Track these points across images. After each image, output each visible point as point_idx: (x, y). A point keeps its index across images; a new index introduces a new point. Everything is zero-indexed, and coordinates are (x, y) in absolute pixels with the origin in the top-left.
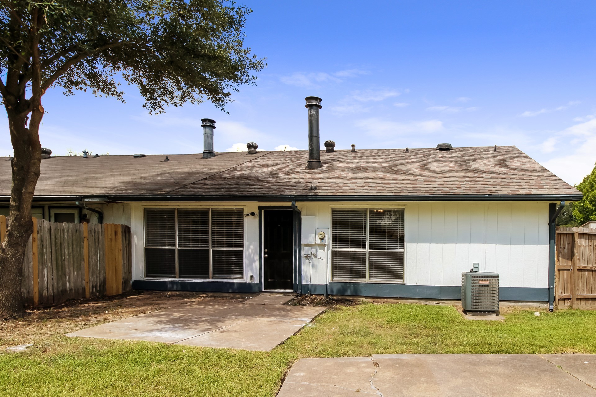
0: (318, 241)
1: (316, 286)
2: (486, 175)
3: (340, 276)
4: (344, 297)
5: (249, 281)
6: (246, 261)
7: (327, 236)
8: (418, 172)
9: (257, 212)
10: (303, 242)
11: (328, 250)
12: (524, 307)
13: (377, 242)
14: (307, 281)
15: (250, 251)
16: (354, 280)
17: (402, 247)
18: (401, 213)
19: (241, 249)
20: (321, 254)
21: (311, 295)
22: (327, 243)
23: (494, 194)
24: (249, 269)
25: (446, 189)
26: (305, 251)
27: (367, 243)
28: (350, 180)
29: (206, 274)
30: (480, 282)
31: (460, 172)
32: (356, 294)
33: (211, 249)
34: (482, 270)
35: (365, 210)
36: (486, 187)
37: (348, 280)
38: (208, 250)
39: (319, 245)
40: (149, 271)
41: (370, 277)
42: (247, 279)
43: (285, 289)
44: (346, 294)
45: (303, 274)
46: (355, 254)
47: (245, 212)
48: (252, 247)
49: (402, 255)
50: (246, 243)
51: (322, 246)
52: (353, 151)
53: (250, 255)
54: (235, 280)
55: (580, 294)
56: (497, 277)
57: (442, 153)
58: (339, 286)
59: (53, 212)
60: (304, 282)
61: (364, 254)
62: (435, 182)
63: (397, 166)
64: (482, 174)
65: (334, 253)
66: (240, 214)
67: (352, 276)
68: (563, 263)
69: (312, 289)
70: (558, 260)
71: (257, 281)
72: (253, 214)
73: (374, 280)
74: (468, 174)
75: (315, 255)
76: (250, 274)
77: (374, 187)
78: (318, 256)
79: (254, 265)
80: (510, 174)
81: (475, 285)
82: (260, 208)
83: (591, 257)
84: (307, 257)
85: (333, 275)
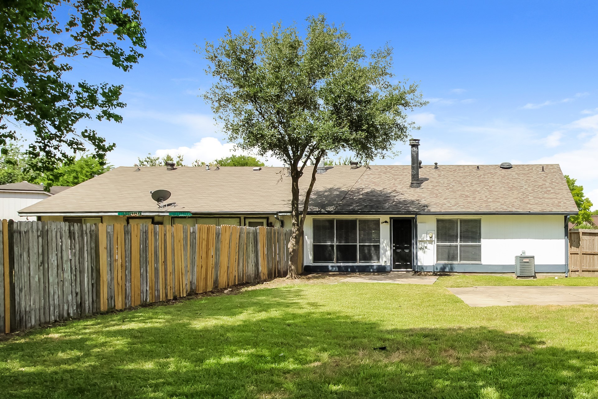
0: (429, 239)
1: (427, 267)
2: (531, 196)
3: (441, 260)
4: (444, 273)
5: (383, 264)
6: (382, 251)
7: (434, 235)
8: (488, 193)
9: (388, 220)
10: (419, 239)
11: (434, 243)
12: (551, 276)
13: (464, 238)
14: (421, 264)
15: (384, 245)
16: (450, 262)
17: (480, 241)
18: (479, 221)
19: (378, 244)
20: (429, 246)
21: (424, 272)
22: (434, 239)
23: (532, 211)
24: (383, 256)
25: (505, 208)
26: (419, 245)
27: (459, 239)
28: (445, 199)
29: (354, 260)
30: (524, 260)
31: (516, 192)
32: (452, 271)
33: (358, 244)
34: (527, 254)
35: (457, 220)
36: (529, 206)
37: (446, 262)
38: (356, 245)
39: (428, 241)
40: (315, 259)
41: (460, 260)
42: (382, 263)
43: (406, 269)
44: (446, 271)
45: (418, 258)
46: (450, 246)
47: (381, 221)
48: (385, 242)
49: (480, 246)
50: (381, 240)
51: (431, 242)
52: (436, 167)
53: (384, 247)
54: (375, 264)
55: (585, 268)
56: (533, 257)
57: (504, 170)
58: (441, 266)
59: (247, 221)
60: (419, 264)
61: (457, 246)
62: (499, 202)
63: (473, 186)
64: (528, 195)
65: (438, 246)
66: (377, 222)
67: (448, 260)
68: (574, 250)
69: (424, 268)
70: (571, 247)
71: (389, 264)
72: (386, 222)
73: (462, 262)
74: (520, 195)
75: (426, 247)
76: (384, 259)
77: (463, 205)
78: (428, 248)
79: (386, 253)
80: (546, 195)
81: (522, 262)
82: (391, 218)
83: (591, 246)
84: (421, 249)
85: (438, 260)
